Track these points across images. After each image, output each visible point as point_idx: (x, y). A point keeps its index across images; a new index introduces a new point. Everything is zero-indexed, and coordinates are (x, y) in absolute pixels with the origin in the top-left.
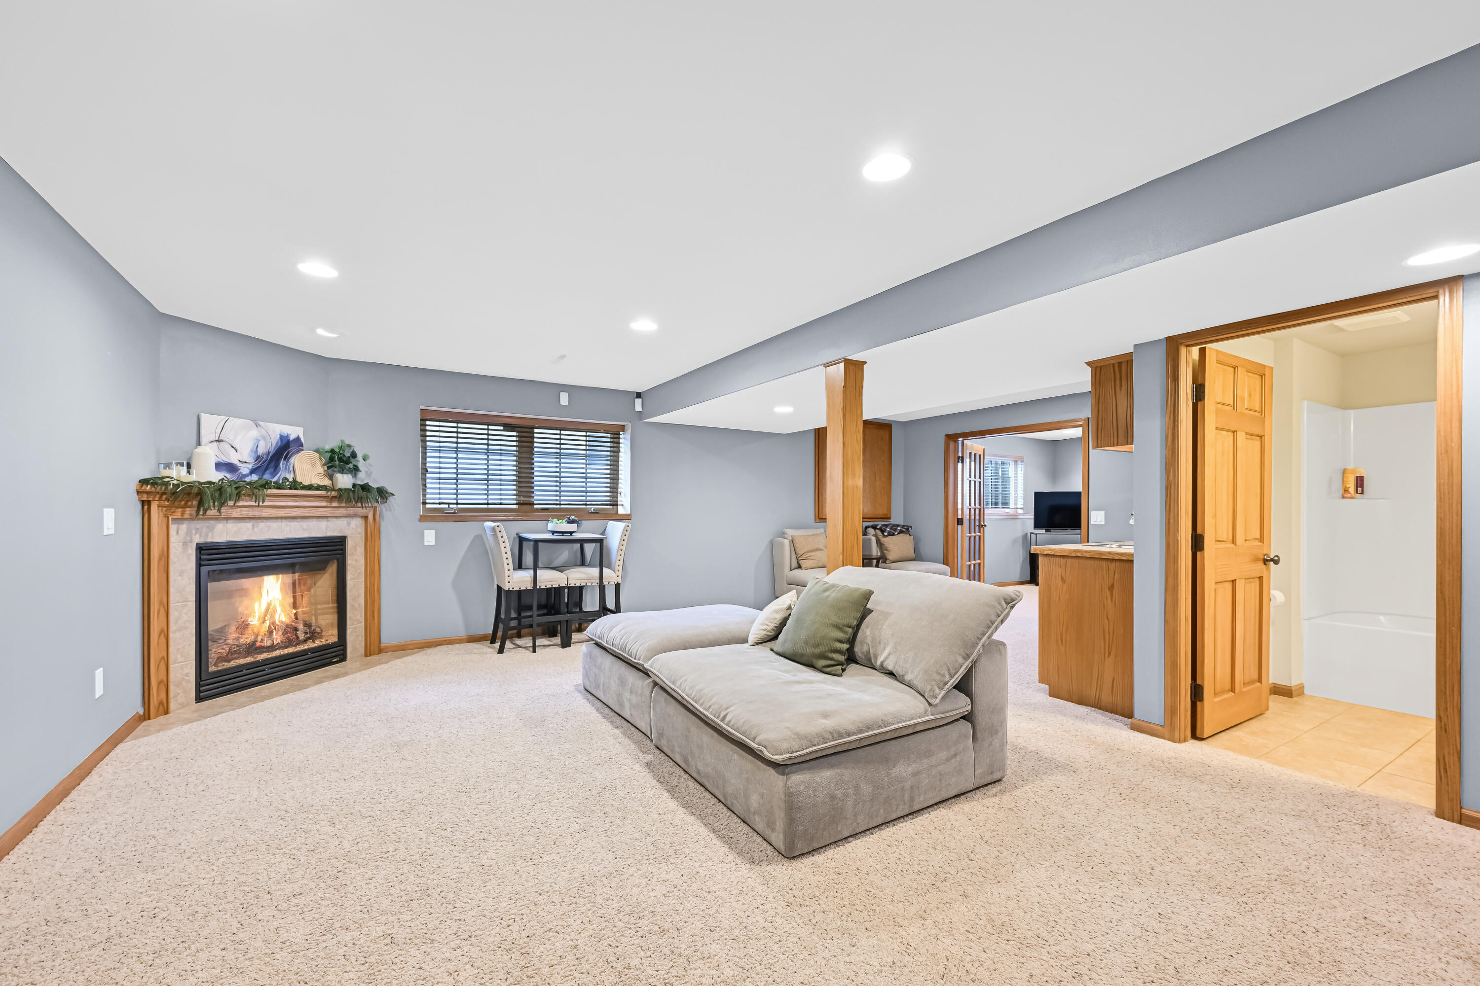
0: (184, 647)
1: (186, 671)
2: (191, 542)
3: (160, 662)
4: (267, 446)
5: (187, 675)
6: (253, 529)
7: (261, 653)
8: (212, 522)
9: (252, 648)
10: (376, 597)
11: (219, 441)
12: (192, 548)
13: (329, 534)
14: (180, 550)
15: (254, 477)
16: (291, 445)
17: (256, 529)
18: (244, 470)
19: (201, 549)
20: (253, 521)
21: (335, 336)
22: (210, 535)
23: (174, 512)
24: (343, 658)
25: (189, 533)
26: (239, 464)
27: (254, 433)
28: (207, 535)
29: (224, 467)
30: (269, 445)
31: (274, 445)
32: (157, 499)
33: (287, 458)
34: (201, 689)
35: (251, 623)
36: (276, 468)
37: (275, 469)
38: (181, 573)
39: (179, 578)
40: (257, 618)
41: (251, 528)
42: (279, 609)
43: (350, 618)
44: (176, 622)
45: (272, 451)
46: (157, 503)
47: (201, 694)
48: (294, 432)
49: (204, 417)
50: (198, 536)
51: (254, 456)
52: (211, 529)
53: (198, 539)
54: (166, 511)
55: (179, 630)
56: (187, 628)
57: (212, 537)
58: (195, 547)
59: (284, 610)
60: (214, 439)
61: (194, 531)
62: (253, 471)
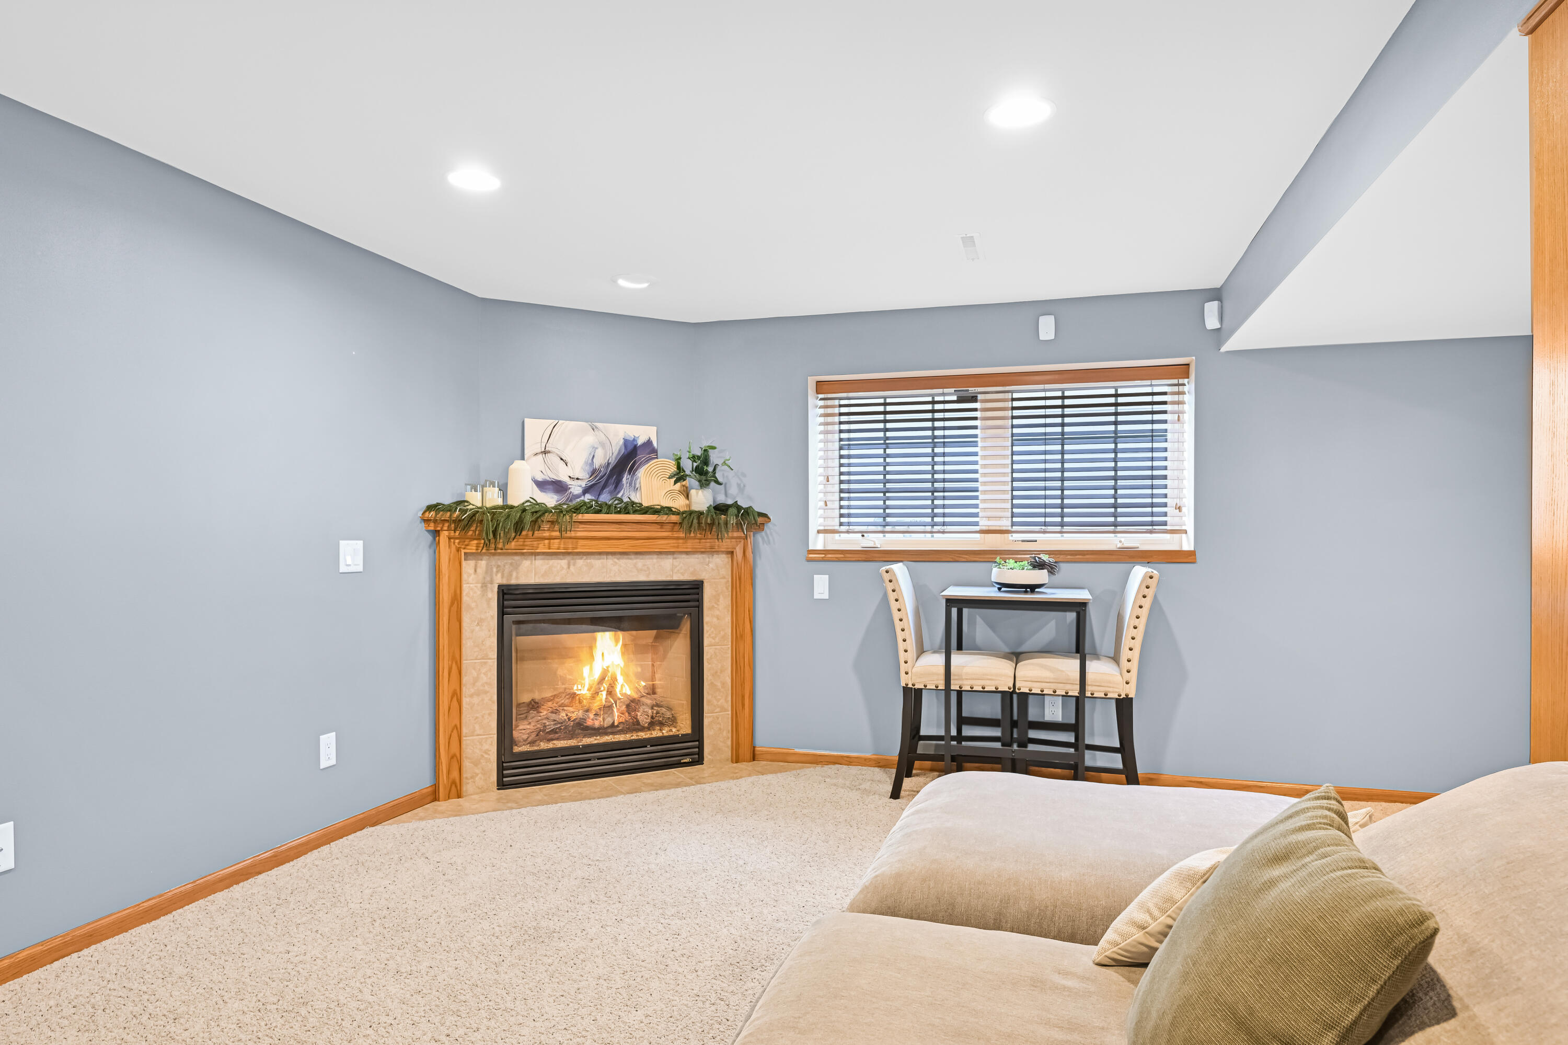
0: (483, 717)
1: (486, 747)
2: (492, 582)
3: (452, 732)
4: (606, 456)
5: (486, 752)
6: (569, 568)
7: (591, 735)
8: (517, 558)
9: (581, 727)
10: (747, 675)
11: (545, 452)
12: (492, 591)
13: (676, 577)
14: (479, 593)
15: (588, 498)
16: (638, 452)
17: (572, 568)
18: (576, 489)
19: (505, 592)
20: (569, 558)
21: (645, 285)
22: (514, 574)
23: (467, 545)
24: (698, 760)
25: (488, 571)
26: (569, 481)
27: (590, 439)
28: (510, 575)
29: (551, 487)
30: (609, 454)
31: (615, 454)
32: (445, 528)
33: (632, 471)
34: (505, 772)
35: (578, 692)
36: (618, 483)
37: (616, 487)
38: (480, 622)
39: (477, 628)
40: (587, 687)
41: (565, 566)
42: (620, 679)
43: (709, 701)
44: (474, 684)
45: (613, 462)
46: (446, 533)
47: (504, 779)
48: (642, 433)
49: (527, 421)
50: (499, 575)
51: (589, 469)
52: (516, 567)
53: (499, 580)
54: (459, 543)
55: (478, 694)
56: (486, 692)
57: (517, 578)
58: (496, 590)
59: (628, 680)
60: (539, 451)
61: (495, 570)
62: (586, 491)
